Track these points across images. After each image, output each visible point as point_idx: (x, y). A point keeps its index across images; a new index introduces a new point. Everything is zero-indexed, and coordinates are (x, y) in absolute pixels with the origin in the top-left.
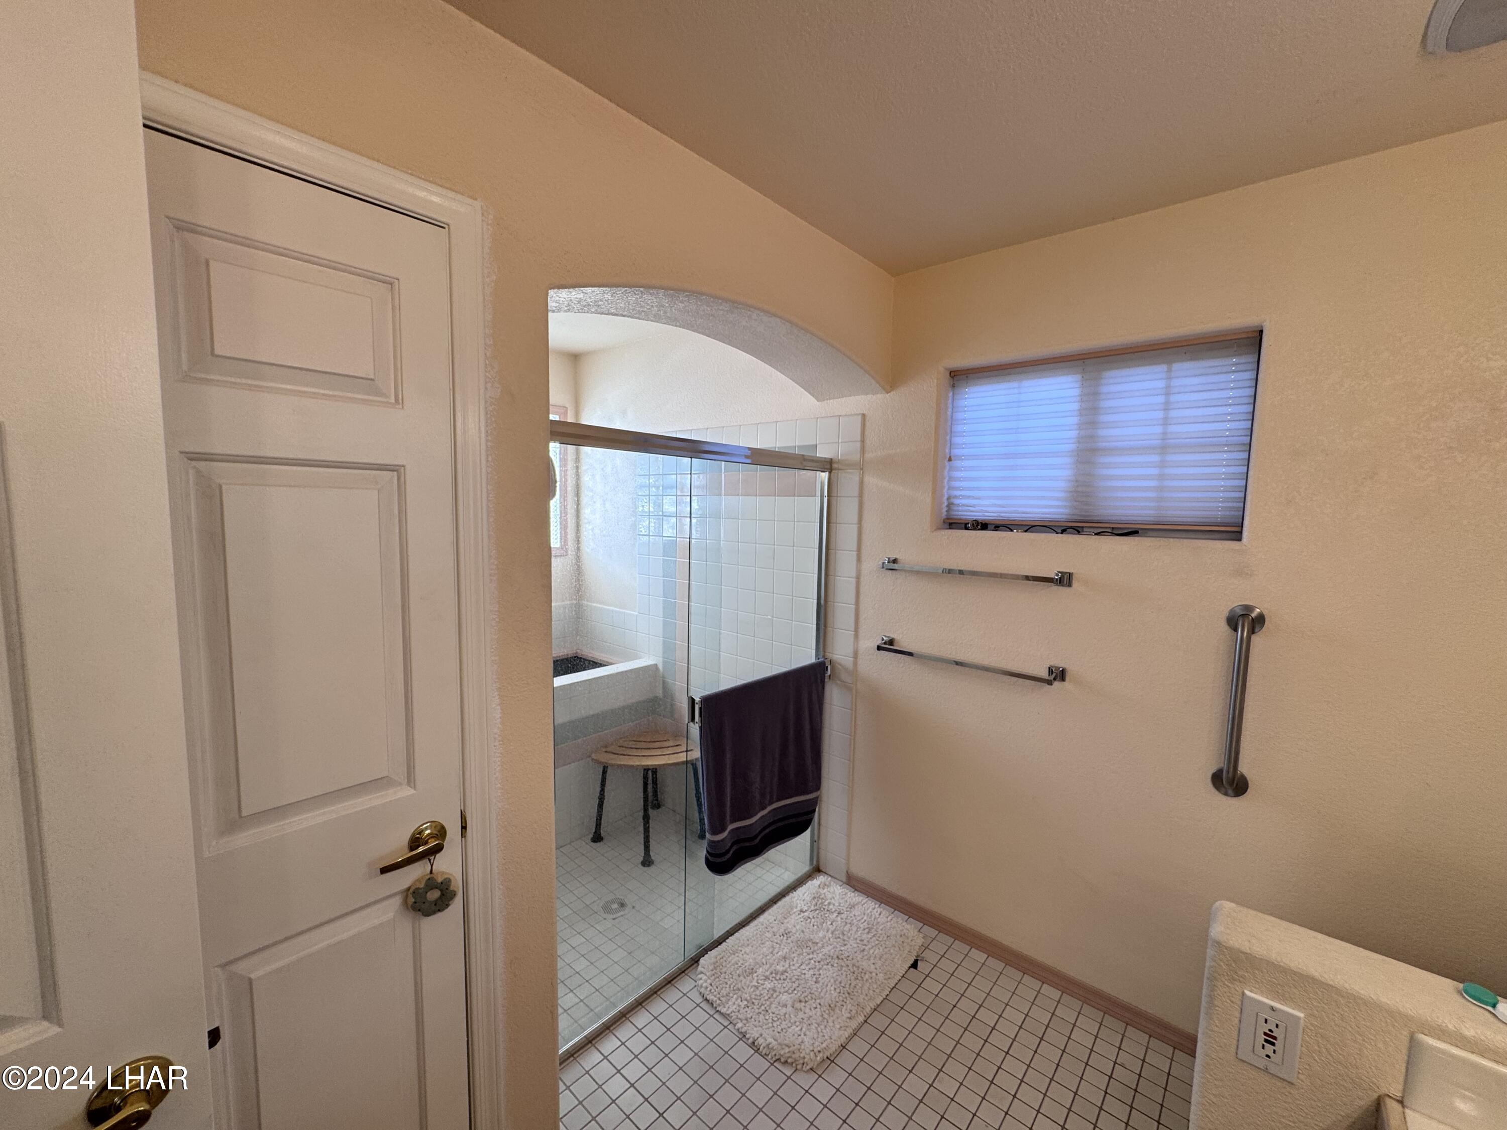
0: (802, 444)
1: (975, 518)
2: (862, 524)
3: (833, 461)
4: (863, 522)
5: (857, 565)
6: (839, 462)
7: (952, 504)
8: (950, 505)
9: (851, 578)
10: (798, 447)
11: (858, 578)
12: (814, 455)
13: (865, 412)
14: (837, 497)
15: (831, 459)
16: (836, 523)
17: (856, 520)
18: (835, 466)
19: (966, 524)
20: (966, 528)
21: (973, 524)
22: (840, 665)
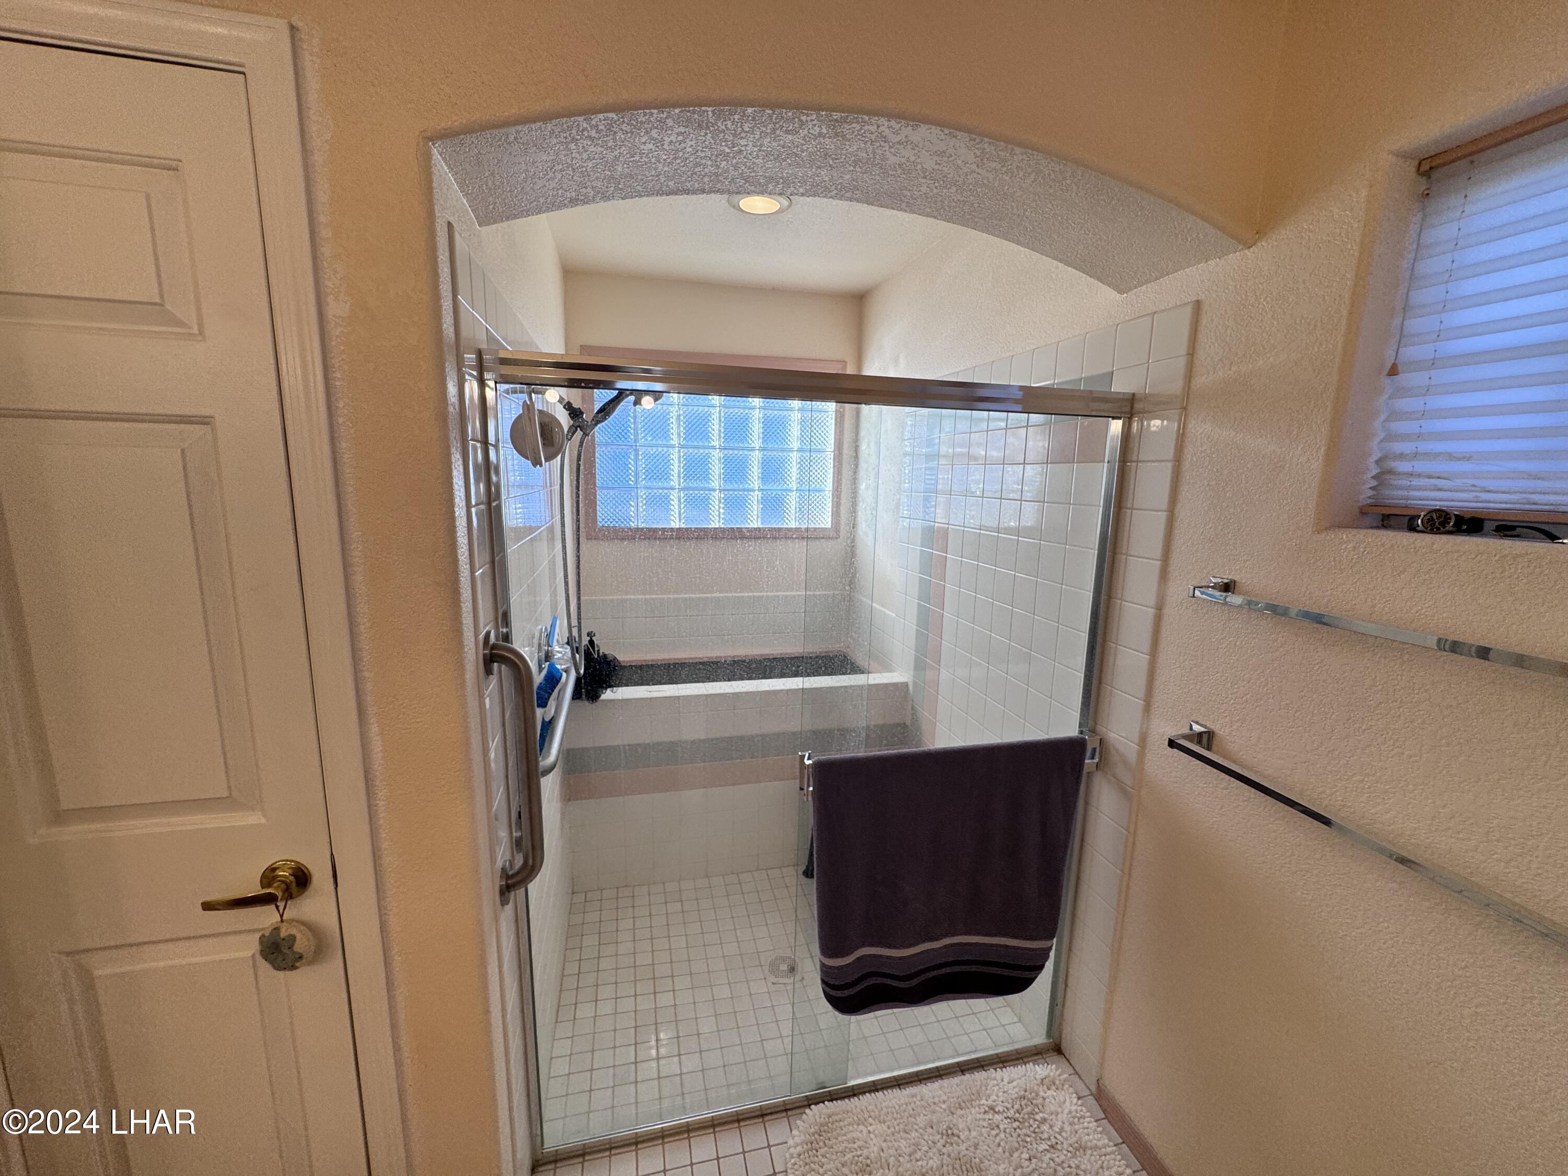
0: (1090, 374)
1: (1438, 505)
2: (1176, 511)
3: (1137, 397)
4: (1179, 506)
5: (1159, 586)
6: (1146, 397)
7: (1391, 472)
8: (1384, 476)
9: (1148, 607)
10: (1085, 378)
11: (1160, 608)
12: (1108, 390)
13: (1202, 297)
14: (1138, 461)
15: (1134, 394)
16: (1132, 509)
17: (1164, 503)
18: (1138, 406)
19: (1413, 518)
20: (1412, 528)
21: (1431, 520)
22: (1117, 751)
